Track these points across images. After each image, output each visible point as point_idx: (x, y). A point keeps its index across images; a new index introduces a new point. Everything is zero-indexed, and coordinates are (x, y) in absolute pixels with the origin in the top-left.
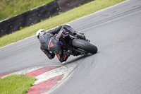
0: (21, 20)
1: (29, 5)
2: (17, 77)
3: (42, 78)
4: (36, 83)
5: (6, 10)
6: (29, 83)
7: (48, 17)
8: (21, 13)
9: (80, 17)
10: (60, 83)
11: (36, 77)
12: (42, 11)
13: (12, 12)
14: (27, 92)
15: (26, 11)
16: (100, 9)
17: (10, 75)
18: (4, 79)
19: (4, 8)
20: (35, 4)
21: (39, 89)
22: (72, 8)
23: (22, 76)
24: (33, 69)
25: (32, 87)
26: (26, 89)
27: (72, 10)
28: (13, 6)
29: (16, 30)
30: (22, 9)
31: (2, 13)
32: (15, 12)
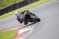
1: (16, 1)
2: (11, 31)
3: (21, 31)
4: (19, 33)
6: (16, 33)
7: (24, 6)
8: (12, 4)
9: (37, 6)
10: (29, 33)
11: (19, 31)
12: (21, 4)
13: (9, 4)
14: (15, 37)
16: (45, 3)
17: (8, 30)
18: (6, 32)
19: (6, 2)
20: (18, 1)
21: (20, 36)
22: (34, 2)
23: (13, 30)
24: (18, 28)
25: (17, 35)
26: (15, 36)
27: (34, 3)
28: (9, 1)
29: (10, 12)
30: (13, 2)
31: (5, 4)
32: (11, 4)
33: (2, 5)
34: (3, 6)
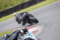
0: (21, 6)
5: (15, 2)
8: (21, 3)
9: (46, 5)
12: (30, 3)
13: (17, 3)
15: (23, 2)
16: (54, 2)
27: (43, 2)
29: (19, 11)
31: (13, 3)
32: (19, 3)
33: (10, 4)
34: (12, 5)
